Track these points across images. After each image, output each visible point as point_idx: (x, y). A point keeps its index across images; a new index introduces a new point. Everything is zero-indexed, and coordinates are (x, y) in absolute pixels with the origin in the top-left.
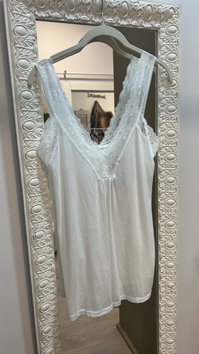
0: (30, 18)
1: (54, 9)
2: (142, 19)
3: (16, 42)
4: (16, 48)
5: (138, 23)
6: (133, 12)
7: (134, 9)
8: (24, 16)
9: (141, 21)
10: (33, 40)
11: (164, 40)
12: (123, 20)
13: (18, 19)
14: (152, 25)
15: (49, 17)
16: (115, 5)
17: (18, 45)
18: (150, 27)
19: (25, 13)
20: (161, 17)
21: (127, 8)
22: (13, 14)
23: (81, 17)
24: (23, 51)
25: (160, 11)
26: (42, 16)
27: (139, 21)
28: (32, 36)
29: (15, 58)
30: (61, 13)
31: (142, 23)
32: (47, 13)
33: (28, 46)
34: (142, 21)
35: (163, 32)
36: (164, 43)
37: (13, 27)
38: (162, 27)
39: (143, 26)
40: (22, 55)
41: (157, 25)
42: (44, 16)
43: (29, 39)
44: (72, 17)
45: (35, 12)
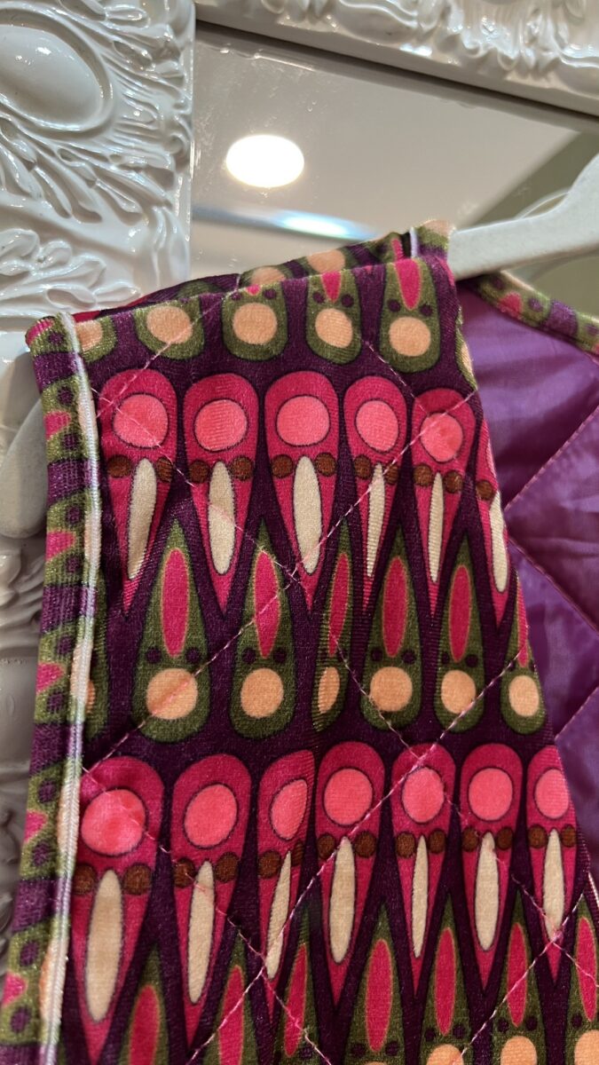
10: (148, 169)
24: (41, 252)
33: (93, 217)
40: (17, 291)
43: (116, 157)
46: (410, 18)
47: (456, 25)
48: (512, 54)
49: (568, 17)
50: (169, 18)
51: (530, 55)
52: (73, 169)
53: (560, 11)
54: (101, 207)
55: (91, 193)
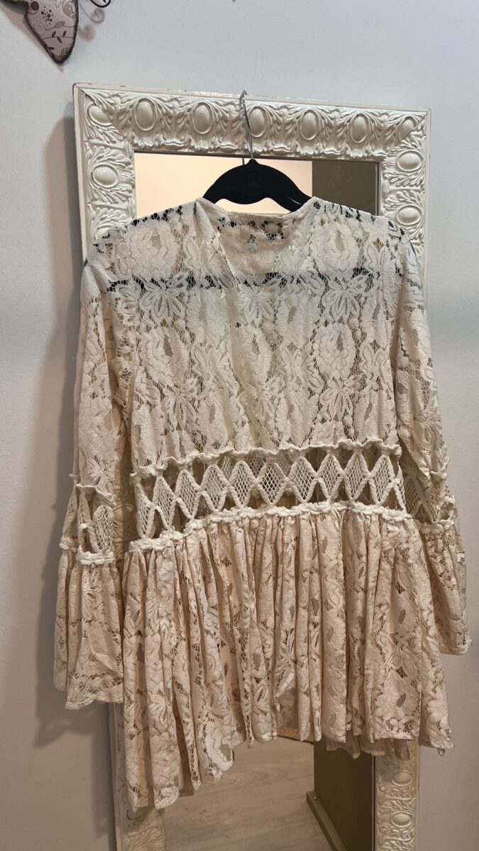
0: (123, 150)
1: (170, 132)
2: (345, 141)
3: (96, 196)
4: (95, 207)
5: (338, 150)
6: (327, 130)
7: (329, 125)
8: (112, 148)
9: (344, 145)
10: (127, 190)
11: (392, 181)
12: (306, 145)
13: (101, 155)
14: (366, 152)
15: (159, 147)
16: (290, 119)
17: (98, 203)
18: (363, 157)
19: (115, 142)
20: (387, 136)
21: (315, 122)
22: (92, 145)
23: (222, 144)
24: (108, 212)
25: (382, 125)
26: (146, 146)
27: (340, 146)
28: (126, 183)
29: (92, 225)
30: (182, 138)
31: (347, 149)
32: (157, 140)
33: (117, 203)
34: (347, 146)
35: (389, 166)
36: (393, 187)
37: (90, 170)
38: (388, 156)
39: (349, 155)
40: (105, 220)
41: (376, 153)
42: (151, 145)
43: (121, 189)
44: (204, 145)
45: (133, 138)
46: (182, 144)
49: (222, 136)
50: (128, 155)
51: (212, 147)
52: (113, 194)
53: (219, 134)
55: (116, 198)
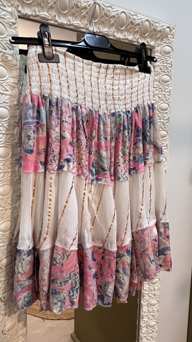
0: (11, 13)
1: (43, 7)
2: (138, 34)
5: (135, 38)
6: (131, 26)
7: (132, 23)
8: (3, 10)
11: (158, 60)
12: (120, 32)
14: (148, 42)
15: (35, 16)
16: (113, 14)
19: (5, 6)
21: (125, 19)
23: (75, 22)
25: (157, 28)
26: (26, 14)
30: (50, 13)
31: (139, 38)
32: (34, 11)
35: (157, 52)
38: (157, 46)
39: (139, 42)
41: (152, 43)
42: (30, 14)
44: (63, 20)
45: (18, 6)
46: (50, 17)
47: (57, 18)
48: (65, 23)
49: (74, 17)
50: (15, 18)
51: (68, 23)
52: (3, 43)
53: (73, 15)
54: (7, 48)
55: (6, 46)
